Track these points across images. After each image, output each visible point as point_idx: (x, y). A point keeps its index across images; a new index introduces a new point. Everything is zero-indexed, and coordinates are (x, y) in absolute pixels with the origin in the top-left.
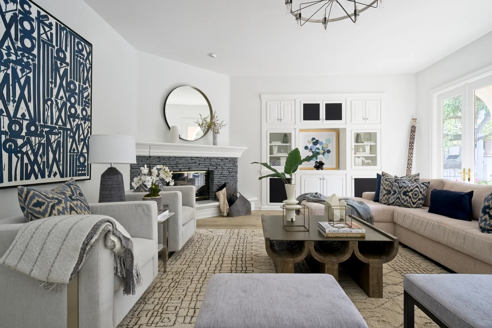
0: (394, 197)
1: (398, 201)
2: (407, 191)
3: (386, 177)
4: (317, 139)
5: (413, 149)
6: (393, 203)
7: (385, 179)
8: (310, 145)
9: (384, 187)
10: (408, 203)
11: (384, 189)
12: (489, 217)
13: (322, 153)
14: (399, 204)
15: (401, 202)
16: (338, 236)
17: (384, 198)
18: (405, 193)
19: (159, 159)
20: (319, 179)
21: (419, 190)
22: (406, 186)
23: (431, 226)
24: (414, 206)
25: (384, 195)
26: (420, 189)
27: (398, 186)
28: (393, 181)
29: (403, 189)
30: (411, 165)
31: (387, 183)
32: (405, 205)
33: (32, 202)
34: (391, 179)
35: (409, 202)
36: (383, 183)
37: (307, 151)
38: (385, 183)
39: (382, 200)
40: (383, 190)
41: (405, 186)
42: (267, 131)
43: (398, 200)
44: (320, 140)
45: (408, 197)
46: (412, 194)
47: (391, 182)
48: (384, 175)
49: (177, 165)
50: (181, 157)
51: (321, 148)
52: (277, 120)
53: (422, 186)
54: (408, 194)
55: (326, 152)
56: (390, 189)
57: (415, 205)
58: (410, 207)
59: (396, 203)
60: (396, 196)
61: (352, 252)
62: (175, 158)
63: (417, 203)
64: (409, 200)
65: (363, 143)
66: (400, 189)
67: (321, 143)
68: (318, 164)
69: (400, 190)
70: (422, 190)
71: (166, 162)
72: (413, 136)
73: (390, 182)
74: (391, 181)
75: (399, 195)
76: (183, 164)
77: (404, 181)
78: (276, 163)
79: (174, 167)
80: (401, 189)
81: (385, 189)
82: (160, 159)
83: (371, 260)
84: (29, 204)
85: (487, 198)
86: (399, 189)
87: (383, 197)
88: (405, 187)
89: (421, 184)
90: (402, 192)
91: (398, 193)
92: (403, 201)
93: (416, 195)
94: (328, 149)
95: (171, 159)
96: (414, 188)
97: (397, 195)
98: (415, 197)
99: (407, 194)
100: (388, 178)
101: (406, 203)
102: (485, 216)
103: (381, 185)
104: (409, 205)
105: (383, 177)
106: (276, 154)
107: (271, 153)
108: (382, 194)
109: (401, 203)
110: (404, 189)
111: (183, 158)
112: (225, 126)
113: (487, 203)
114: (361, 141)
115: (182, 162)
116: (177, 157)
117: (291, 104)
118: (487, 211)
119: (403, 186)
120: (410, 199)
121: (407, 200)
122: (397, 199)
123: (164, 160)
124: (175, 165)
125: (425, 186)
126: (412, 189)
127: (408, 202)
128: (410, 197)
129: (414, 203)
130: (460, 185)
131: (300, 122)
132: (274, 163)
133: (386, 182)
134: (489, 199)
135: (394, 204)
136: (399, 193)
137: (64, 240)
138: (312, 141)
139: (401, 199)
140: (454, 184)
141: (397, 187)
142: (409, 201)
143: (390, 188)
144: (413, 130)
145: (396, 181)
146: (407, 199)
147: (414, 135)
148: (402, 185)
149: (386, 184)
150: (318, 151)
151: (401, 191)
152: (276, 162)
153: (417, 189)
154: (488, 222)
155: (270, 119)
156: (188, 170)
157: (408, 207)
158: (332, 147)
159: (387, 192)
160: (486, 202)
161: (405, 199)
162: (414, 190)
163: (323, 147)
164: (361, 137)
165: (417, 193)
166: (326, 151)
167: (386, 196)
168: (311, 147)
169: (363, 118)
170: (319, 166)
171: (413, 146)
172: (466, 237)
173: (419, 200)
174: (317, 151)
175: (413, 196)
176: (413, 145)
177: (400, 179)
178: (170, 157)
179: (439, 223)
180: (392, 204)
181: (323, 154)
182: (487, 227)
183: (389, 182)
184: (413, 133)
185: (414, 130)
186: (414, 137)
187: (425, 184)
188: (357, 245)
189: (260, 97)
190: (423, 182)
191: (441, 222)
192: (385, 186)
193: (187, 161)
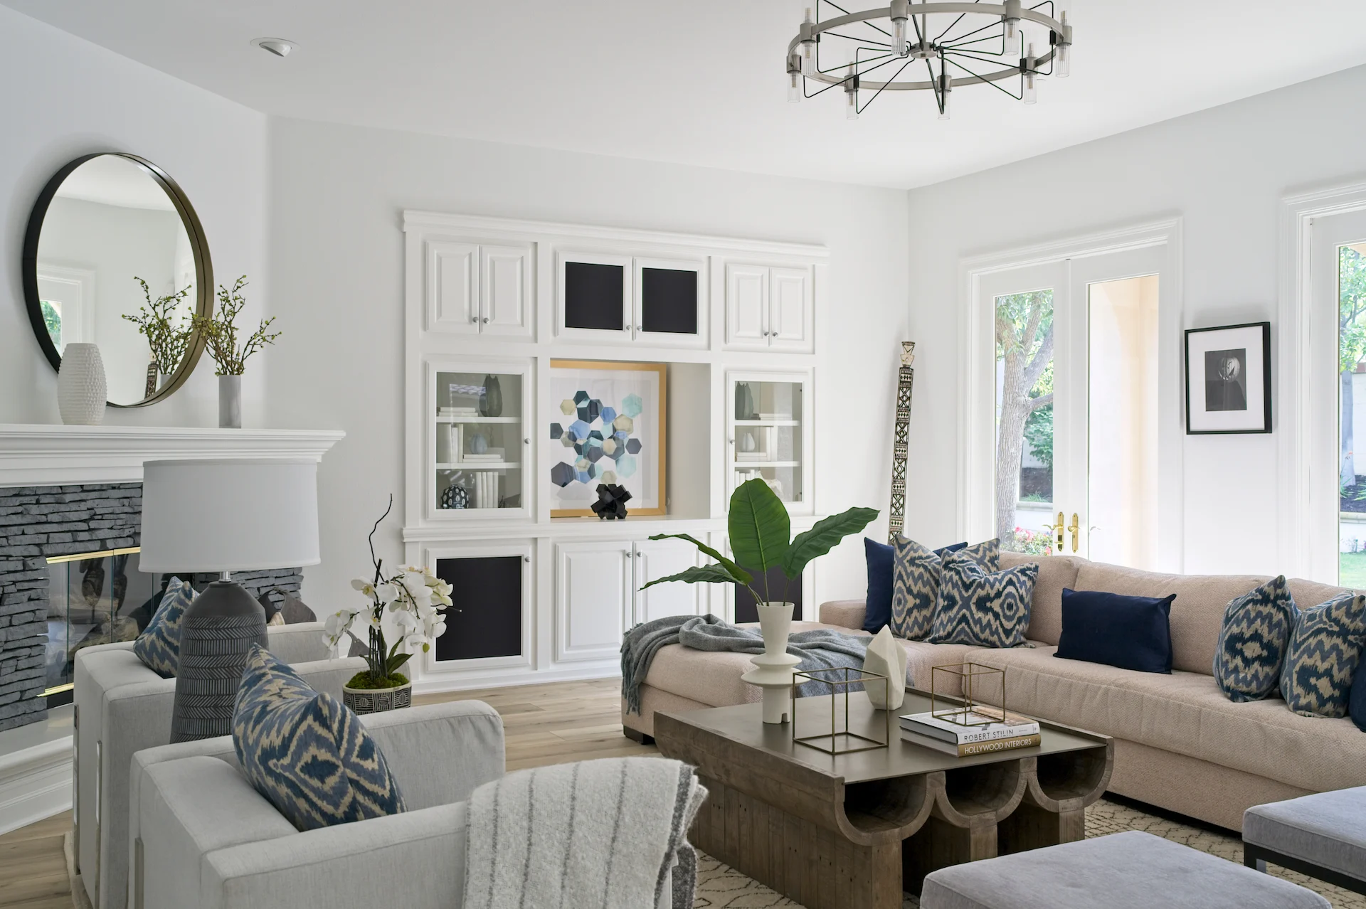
0: (950, 616)
1: (963, 628)
2: (988, 598)
3: (912, 552)
4: (593, 396)
5: (906, 443)
6: (949, 635)
7: (908, 558)
8: (569, 421)
9: (908, 586)
10: (992, 634)
11: (909, 591)
12: (1243, 661)
13: (612, 453)
14: (966, 639)
15: (972, 630)
16: (987, 747)
17: (910, 621)
18: (982, 604)
19: (21, 499)
20: (621, 556)
21: (1017, 590)
22: (983, 580)
23: (1098, 697)
24: (1007, 642)
25: (910, 612)
26: (1019, 590)
27: (960, 583)
28: (933, 563)
29: (975, 591)
30: (903, 496)
31: (917, 571)
32: (983, 638)
33: (356, 741)
34: (928, 560)
35: (994, 629)
36: (904, 573)
37: (558, 442)
38: (909, 571)
39: (905, 625)
40: (904, 596)
41: (980, 582)
42: (425, 366)
43: (963, 624)
44: (605, 403)
45: (990, 616)
46: (1002, 606)
47: (930, 568)
48: (903, 545)
49: (93, 524)
50: (104, 488)
51: (606, 431)
52: (466, 319)
53: (1023, 578)
54: (991, 607)
55: (625, 449)
56: (926, 590)
57: (1011, 639)
58: (998, 643)
59: (957, 636)
60: (958, 612)
61: (1025, 786)
62: (83, 491)
63: (1014, 632)
64: (995, 624)
65: (756, 417)
66: (967, 591)
67: (609, 415)
68: (609, 498)
69: (966, 595)
70: (1022, 591)
71: (46, 515)
72: (905, 398)
73: (925, 567)
74: (926, 564)
75: (964, 611)
76: (112, 516)
77: (973, 567)
78: (462, 498)
79: (83, 536)
80: (970, 592)
81: (912, 590)
82: (25, 500)
83: (1062, 803)
84: (349, 752)
85: (1234, 614)
86: (963, 592)
87: (908, 617)
88: (981, 586)
89: (1019, 574)
90: (974, 600)
91: (960, 603)
92: (977, 629)
93: (1010, 607)
94: (632, 436)
95: (68, 498)
96: (1004, 588)
97: (960, 609)
98: (1008, 613)
99: (988, 604)
100: (916, 555)
101: (987, 634)
102: (1234, 660)
103: (895, 578)
104: (995, 638)
105: (901, 552)
106: (457, 461)
107: (442, 456)
108: (901, 607)
109: (971, 635)
110: (979, 589)
111: (114, 488)
112: (273, 341)
113: (1236, 629)
114: (752, 410)
115: (110, 510)
116: (91, 488)
117: (522, 258)
118: (1239, 648)
119: (974, 581)
120: (996, 621)
121: (989, 624)
122: (959, 623)
123: (38, 503)
124: (84, 526)
125: (1030, 578)
126: (1001, 590)
127: (991, 629)
128: (996, 616)
129: (1008, 633)
130: (1123, 576)
131: (555, 332)
132: (450, 495)
133: (914, 569)
134: (1241, 617)
135: (952, 638)
136: (966, 604)
137: (614, 840)
138: (577, 404)
139: (971, 621)
140: (1107, 573)
141: (955, 585)
142: (994, 627)
143: (928, 587)
144: (905, 378)
145: (951, 565)
146: (989, 621)
147: (909, 398)
148: (971, 580)
149: (914, 577)
150: (596, 446)
151: (970, 597)
152: (459, 494)
153: (1010, 589)
154: (1241, 675)
155: (440, 314)
156: (130, 541)
157: (993, 646)
158: (644, 428)
159: (918, 601)
160: (1235, 626)
161: (984, 622)
162: (1004, 594)
163: (616, 428)
164: (751, 399)
165: (1013, 601)
166: (625, 445)
167: (915, 613)
168: (572, 427)
169: (762, 330)
170: (613, 502)
171: (906, 433)
172: (1202, 717)
173: (1019, 621)
174: (595, 442)
175: (1003, 611)
176: (906, 429)
177: (961, 559)
178: (61, 487)
179: (1121, 686)
180: (946, 639)
181: (616, 456)
182: (1240, 687)
183: (921, 569)
184: (905, 389)
185: (909, 380)
186: (907, 403)
187: (1028, 572)
188: (1035, 766)
189: (400, 222)
190: (1022, 567)
191: (1125, 683)
192: (910, 582)
193: (126, 502)
